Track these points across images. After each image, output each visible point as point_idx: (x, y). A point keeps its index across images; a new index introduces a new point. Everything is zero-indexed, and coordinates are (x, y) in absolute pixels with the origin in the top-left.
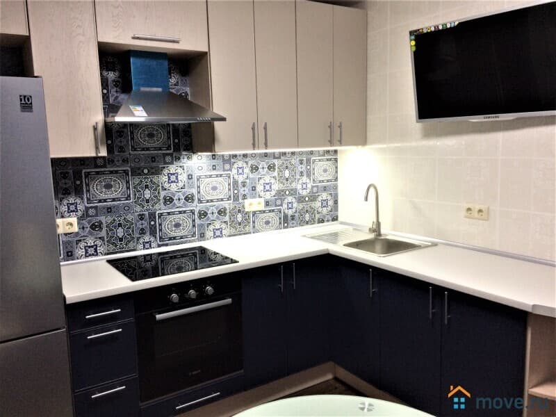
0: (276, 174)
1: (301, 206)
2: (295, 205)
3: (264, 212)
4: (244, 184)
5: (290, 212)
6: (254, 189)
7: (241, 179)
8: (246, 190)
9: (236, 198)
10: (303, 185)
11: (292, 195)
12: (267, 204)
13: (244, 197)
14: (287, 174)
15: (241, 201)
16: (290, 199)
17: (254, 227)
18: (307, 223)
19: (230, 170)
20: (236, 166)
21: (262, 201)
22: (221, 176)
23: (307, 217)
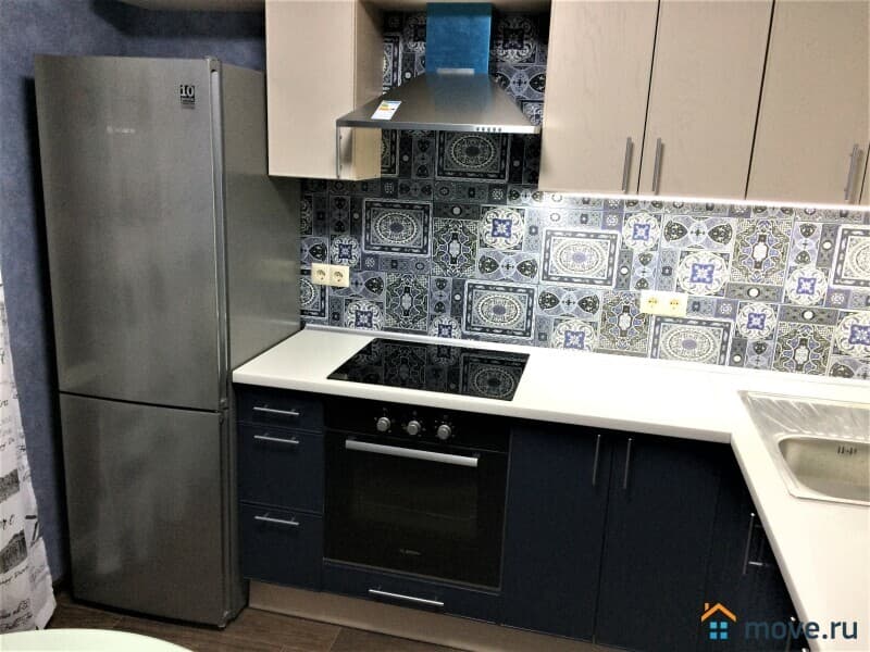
0: (729, 248)
1: (787, 328)
2: (771, 322)
3: (685, 322)
4: (645, 259)
5: (754, 336)
6: (667, 271)
7: (639, 248)
8: (649, 272)
9: (623, 282)
10: (804, 284)
11: (766, 298)
12: (695, 306)
13: (642, 284)
14: (760, 252)
15: (632, 290)
16: (759, 307)
17: (655, 346)
18: (799, 368)
19: (619, 228)
20: (632, 221)
21: (683, 299)
22: (596, 236)
23: (802, 355)
